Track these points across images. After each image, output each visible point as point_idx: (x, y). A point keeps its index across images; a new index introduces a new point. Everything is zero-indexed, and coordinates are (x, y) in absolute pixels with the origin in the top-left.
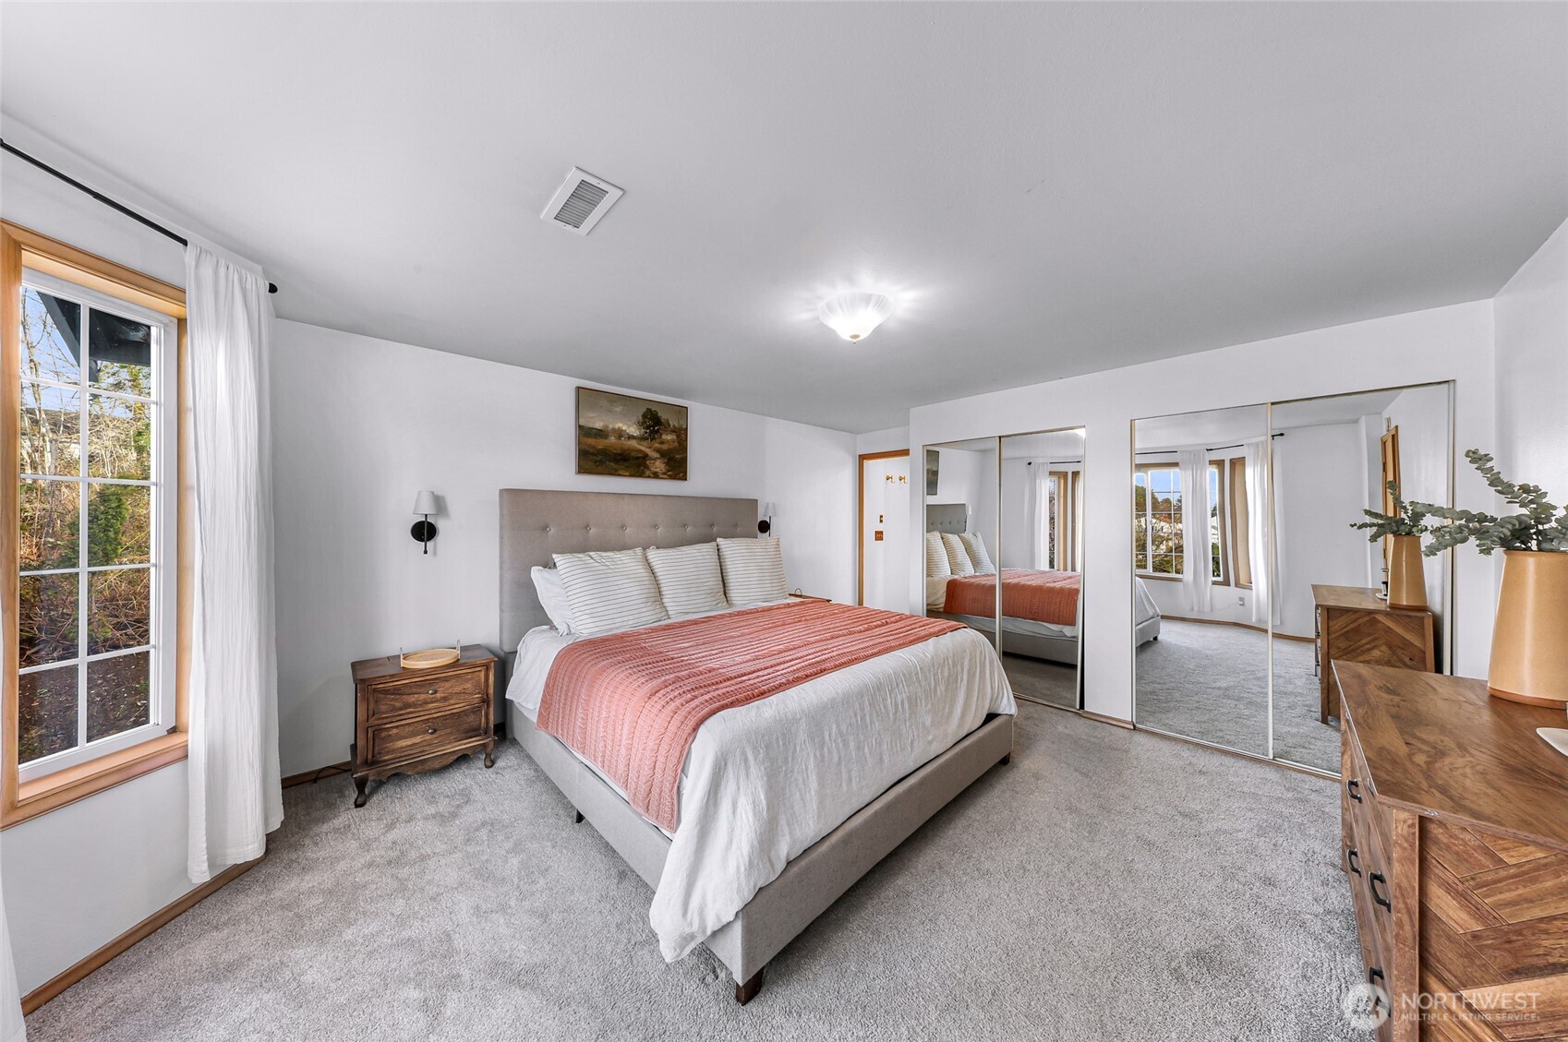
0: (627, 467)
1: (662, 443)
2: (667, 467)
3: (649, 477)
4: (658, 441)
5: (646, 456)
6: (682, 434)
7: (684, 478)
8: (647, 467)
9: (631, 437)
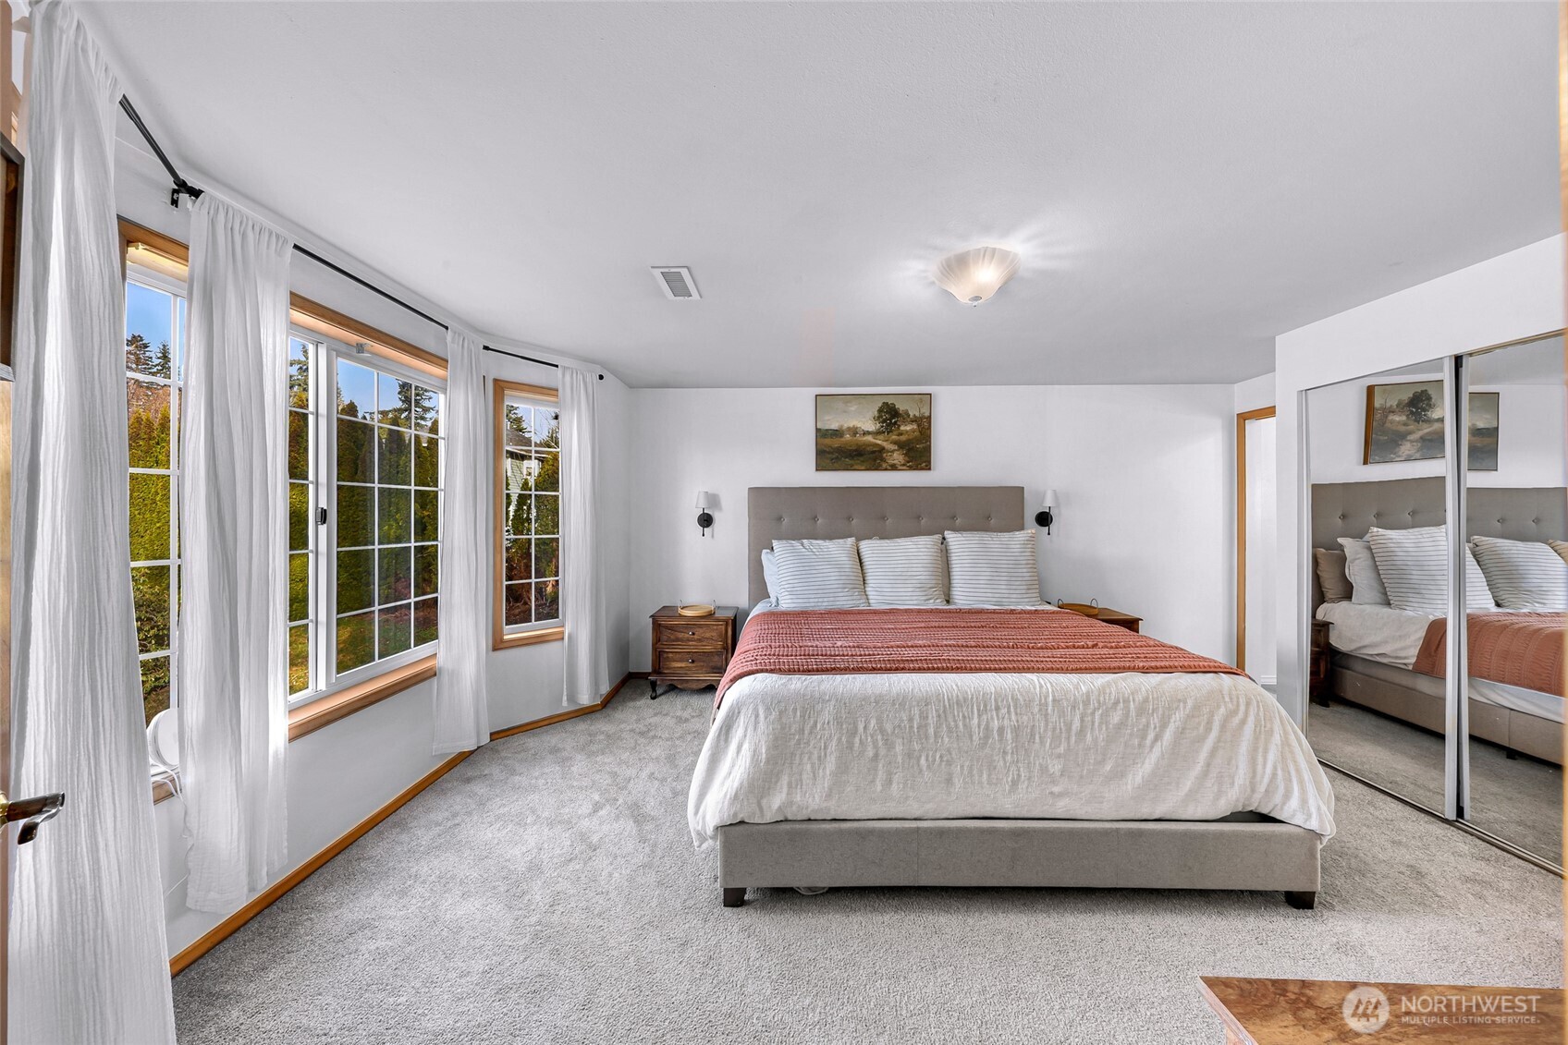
0: (863, 461)
1: (901, 434)
2: (907, 459)
3: (886, 469)
4: (895, 433)
5: (882, 449)
6: (924, 425)
7: (928, 468)
8: (883, 460)
9: (866, 433)
